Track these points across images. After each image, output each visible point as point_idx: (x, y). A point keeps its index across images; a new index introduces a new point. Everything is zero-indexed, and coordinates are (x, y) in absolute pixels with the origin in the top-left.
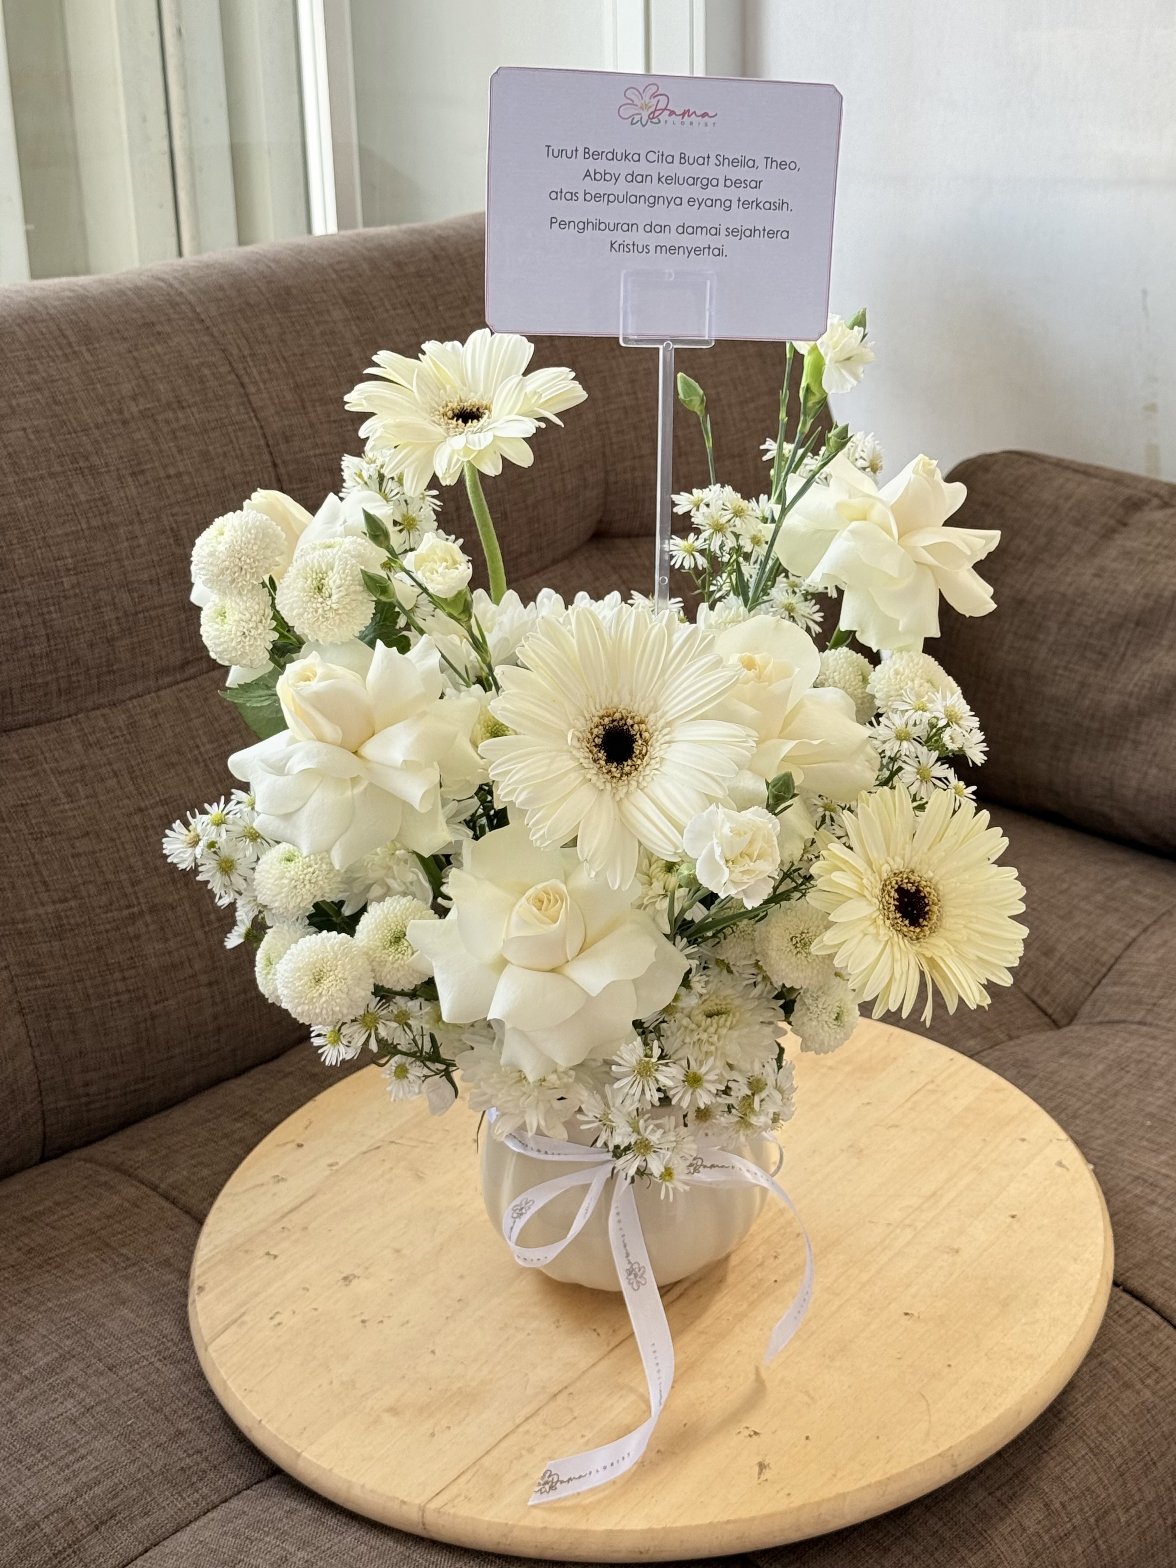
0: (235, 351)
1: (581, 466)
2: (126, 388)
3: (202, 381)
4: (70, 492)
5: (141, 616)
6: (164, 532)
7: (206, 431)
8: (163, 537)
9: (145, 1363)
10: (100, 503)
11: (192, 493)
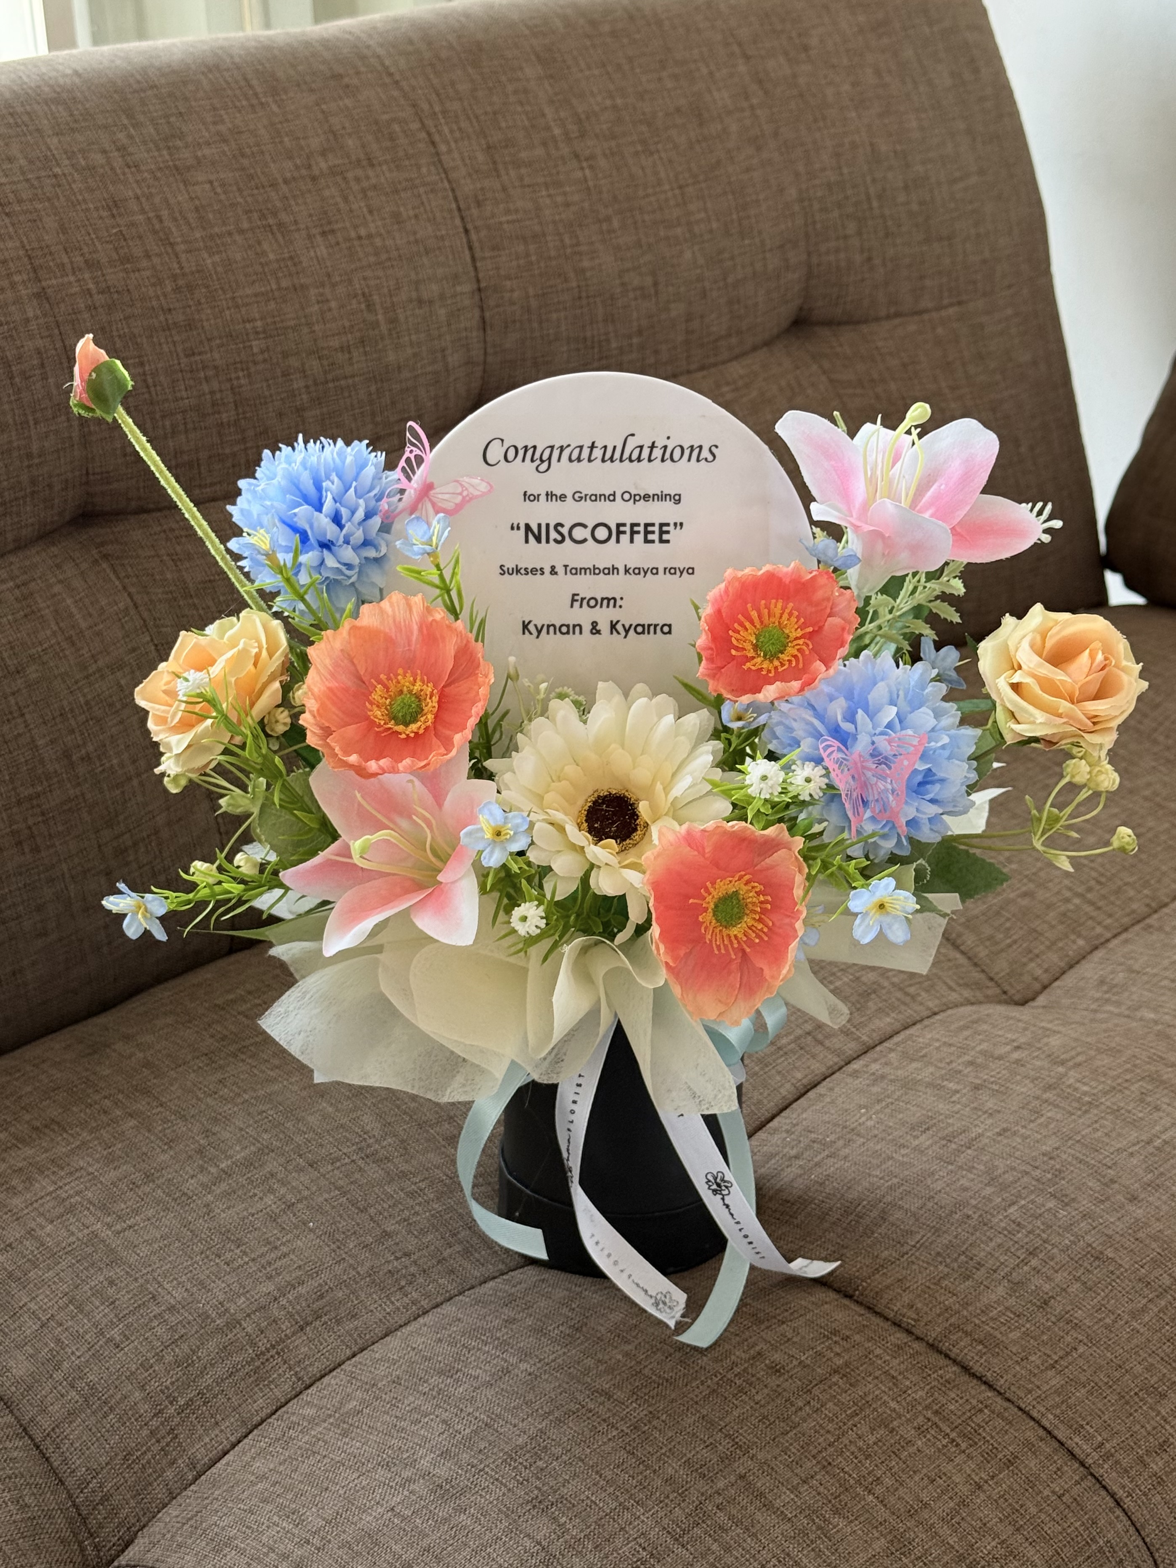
0: (425, 106)
1: (782, 246)
2: (315, 143)
3: (392, 138)
4: (259, 250)
5: (331, 385)
6: (356, 296)
7: (397, 191)
8: (354, 301)
9: (347, 1160)
10: (289, 263)
11: (384, 256)
